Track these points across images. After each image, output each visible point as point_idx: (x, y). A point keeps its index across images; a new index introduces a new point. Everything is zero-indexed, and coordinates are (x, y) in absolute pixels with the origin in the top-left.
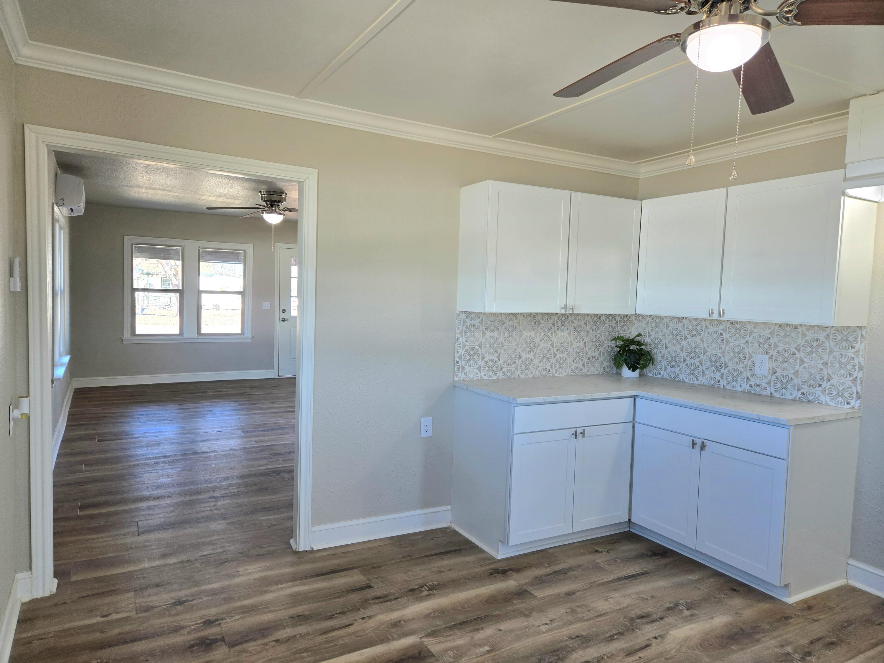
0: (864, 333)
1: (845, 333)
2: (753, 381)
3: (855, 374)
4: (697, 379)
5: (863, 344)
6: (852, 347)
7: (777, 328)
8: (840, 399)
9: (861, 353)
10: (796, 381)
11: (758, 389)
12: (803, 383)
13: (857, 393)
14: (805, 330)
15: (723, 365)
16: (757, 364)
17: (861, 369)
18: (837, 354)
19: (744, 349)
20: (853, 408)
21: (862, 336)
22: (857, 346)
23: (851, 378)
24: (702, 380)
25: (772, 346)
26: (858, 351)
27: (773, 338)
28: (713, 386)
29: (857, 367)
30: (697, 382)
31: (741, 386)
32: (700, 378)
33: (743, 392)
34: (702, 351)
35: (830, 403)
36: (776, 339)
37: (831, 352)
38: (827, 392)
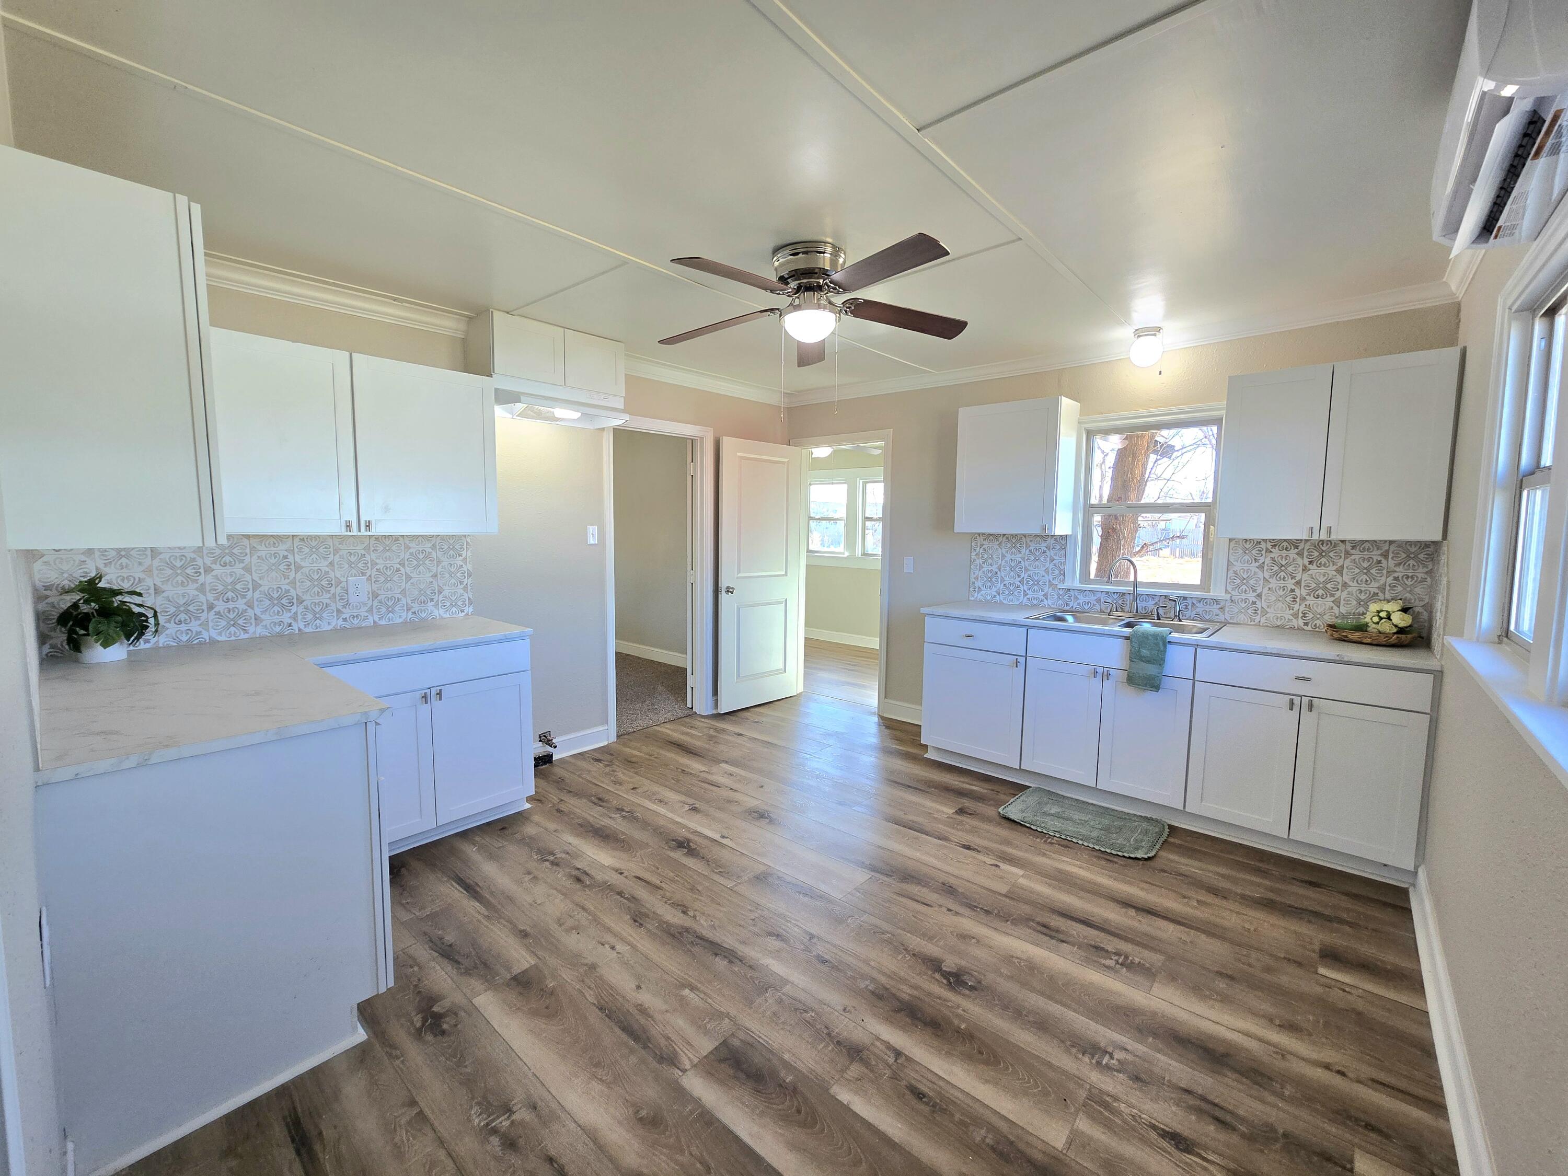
0: (469, 540)
1: (451, 542)
2: (347, 613)
3: (465, 581)
4: (245, 631)
5: (469, 552)
6: (460, 555)
7: (373, 541)
8: (454, 609)
9: (468, 560)
10: (404, 601)
11: (356, 621)
12: (413, 601)
13: (469, 599)
14: (407, 542)
15: (295, 601)
16: (351, 590)
17: (470, 576)
18: (445, 564)
19: (327, 573)
20: (467, 614)
21: (467, 541)
22: (464, 553)
23: (462, 586)
24: (256, 631)
25: (369, 565)
26: (465, 559)
27: (369, 554)
28: (280, 635)
29: (466, 575)
30: (246, 636)
31: (329, 623)
32: (251, 629)
33: (335, 630)
34: (250, 586)
35: (445, 616)
36: (374, 556)
37: (439, 562)
38: (440, 605)
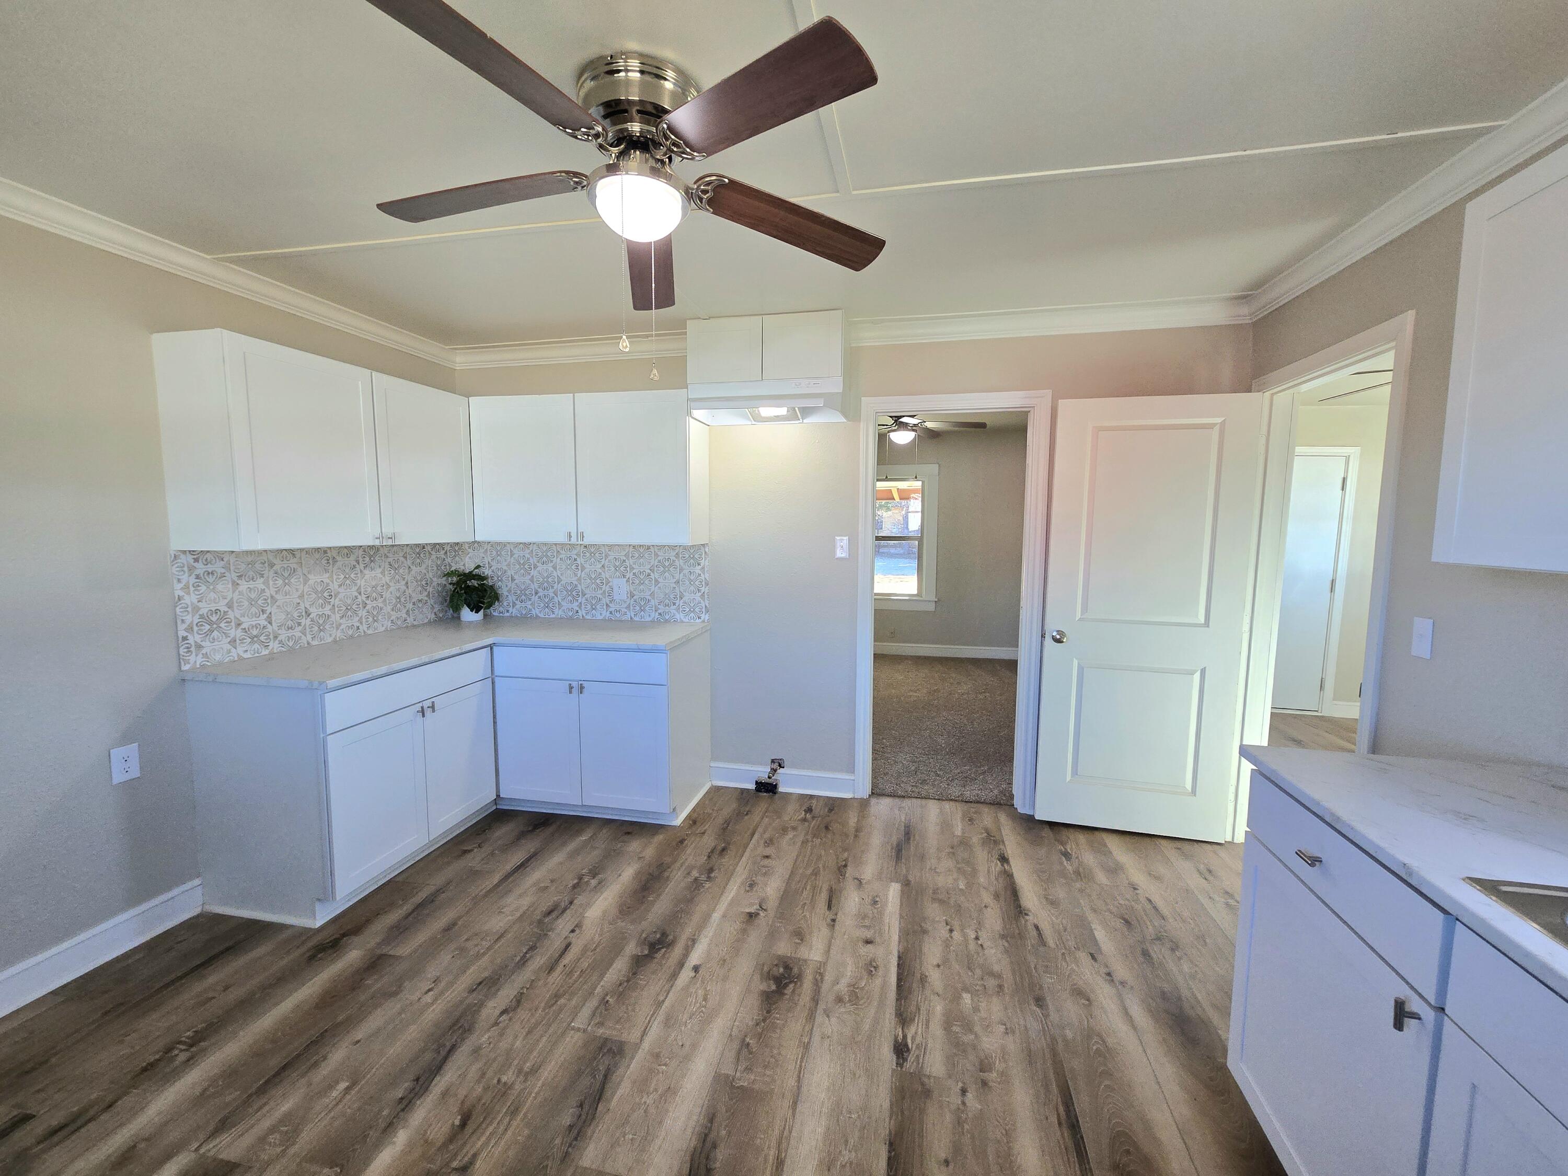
0: (707, 550)
1: (692, 551)
2: (613, 607)
3: (703, 589)
4: (553, 613)
5: (707, 561)
6: (699, 564)
7: (631, 549)
8: (692, 615)
9: (706, 569)
10: (652, 602)
11: (618, 615)
12: (660, 603)
13: (706, 606)
14: (656, 551)
15: (580, 593)
16: (615, 589)
17: (707, 584)
18: (686, 572)
19: (600, 574)
20: (704, 621)
21: (705, 552)
22: (702, 562)
23: (700, 594)
24: (559, 613)
25: (628, 569)
26: (703, 568)
27: (629, 560)
28: (571, 618)
29: (703, 583)
30: (553, 616)
31: (601, 614)
32: (556, 611)
33: (604, 620)
34: (556, 580)
35: (684, 620)
36: (631, 561)
37: (681, 570)
38: (681, 609)
